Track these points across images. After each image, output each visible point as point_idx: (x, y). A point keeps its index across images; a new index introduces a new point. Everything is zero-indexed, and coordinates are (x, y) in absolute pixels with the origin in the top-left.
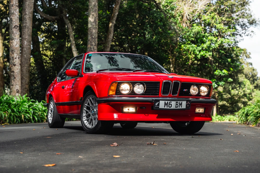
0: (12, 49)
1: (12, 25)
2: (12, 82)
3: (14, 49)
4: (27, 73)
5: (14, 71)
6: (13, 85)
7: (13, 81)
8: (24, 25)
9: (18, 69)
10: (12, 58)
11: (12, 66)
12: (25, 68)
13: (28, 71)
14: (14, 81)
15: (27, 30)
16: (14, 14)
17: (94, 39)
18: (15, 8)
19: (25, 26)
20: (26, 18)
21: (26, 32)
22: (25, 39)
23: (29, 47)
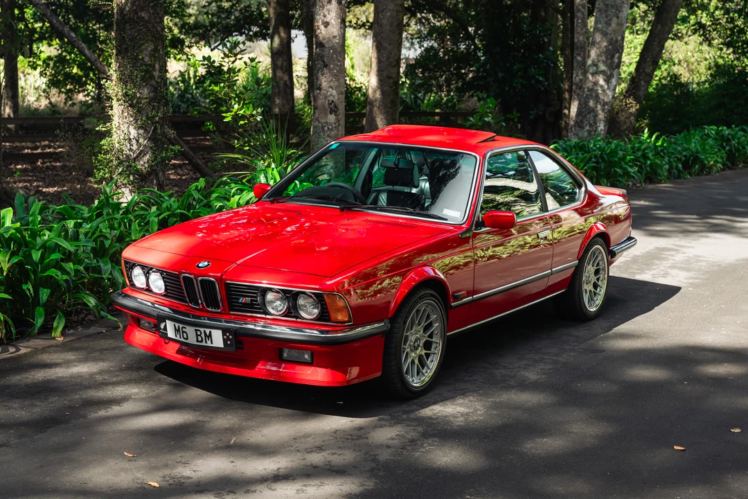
2: (317, 79)
5: (324, 42)
6: (320, 89)
7: (320, 74)
9: (335, 37)
12: (389, 14)
14: (323, 74)
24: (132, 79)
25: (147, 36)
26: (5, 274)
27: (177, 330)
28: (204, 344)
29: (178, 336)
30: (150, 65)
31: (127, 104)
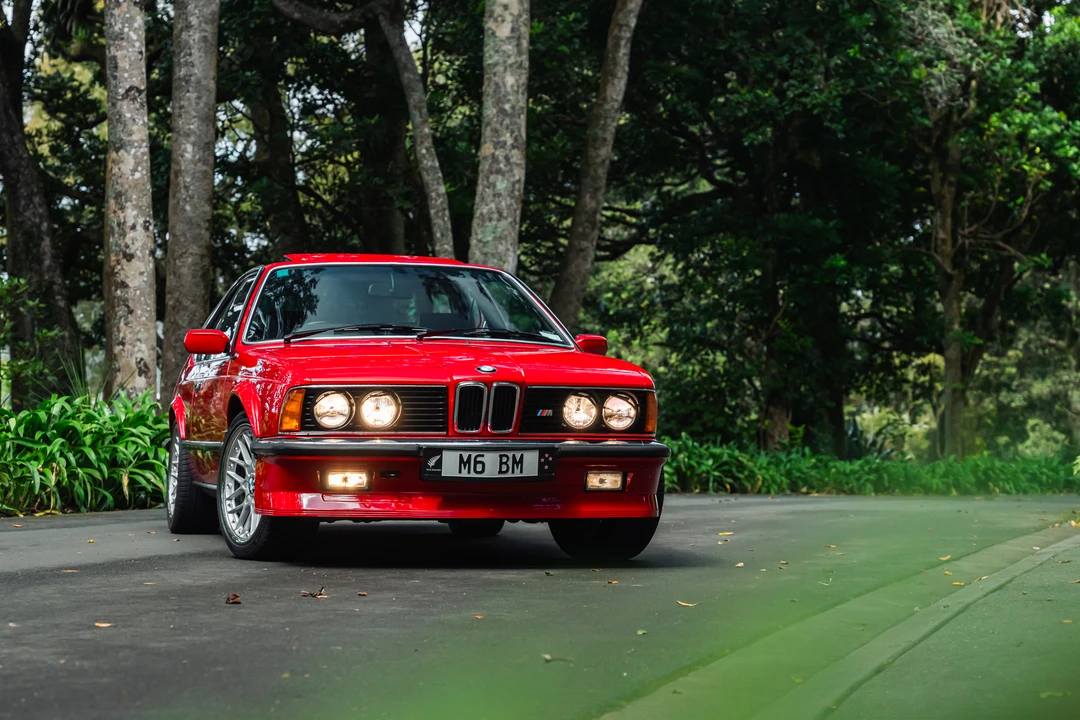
0: (119, 188)
1: (116, 86)
2: (119, 331)
3: (126, 186)
4: (197, 285)
5: (128, 281)
6: (123, 344)
7: (122, 324)
8: (183, 72)
9: (142, 273)
10: (119, 225)
11: (118, 262)
12: (190, 260)
13: (200, 274)
14: (126, 324)
15: (192, 95)
16: (122, 39)
17: (511, 116)
18: (129, 11)
19: (186, 76)
20: (191, 42)
21: (190, 104)
22: (188, 135)
23: (205, 168)
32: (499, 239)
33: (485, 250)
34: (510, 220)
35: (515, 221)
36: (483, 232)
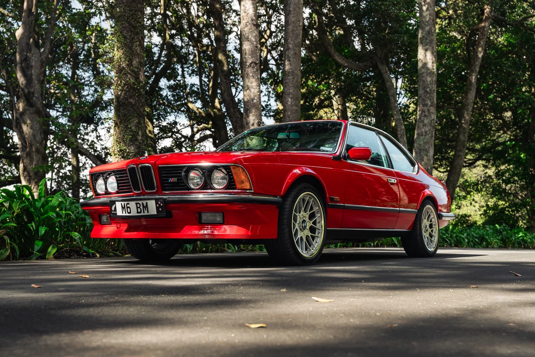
17: (430, 93)
22: (289, 94)
23: (296, 108)
24: (123, 141)
25: (134, 114)
26: (15, 215)
27: (123, 208)
28: (142, 214)
29: (124, 212)
30: (136, 132)
31: (120, 157)
32: (426, 143)
33: (420, 148)
34: (430, 135)
35: (432, 136)
36: (419, 141)
